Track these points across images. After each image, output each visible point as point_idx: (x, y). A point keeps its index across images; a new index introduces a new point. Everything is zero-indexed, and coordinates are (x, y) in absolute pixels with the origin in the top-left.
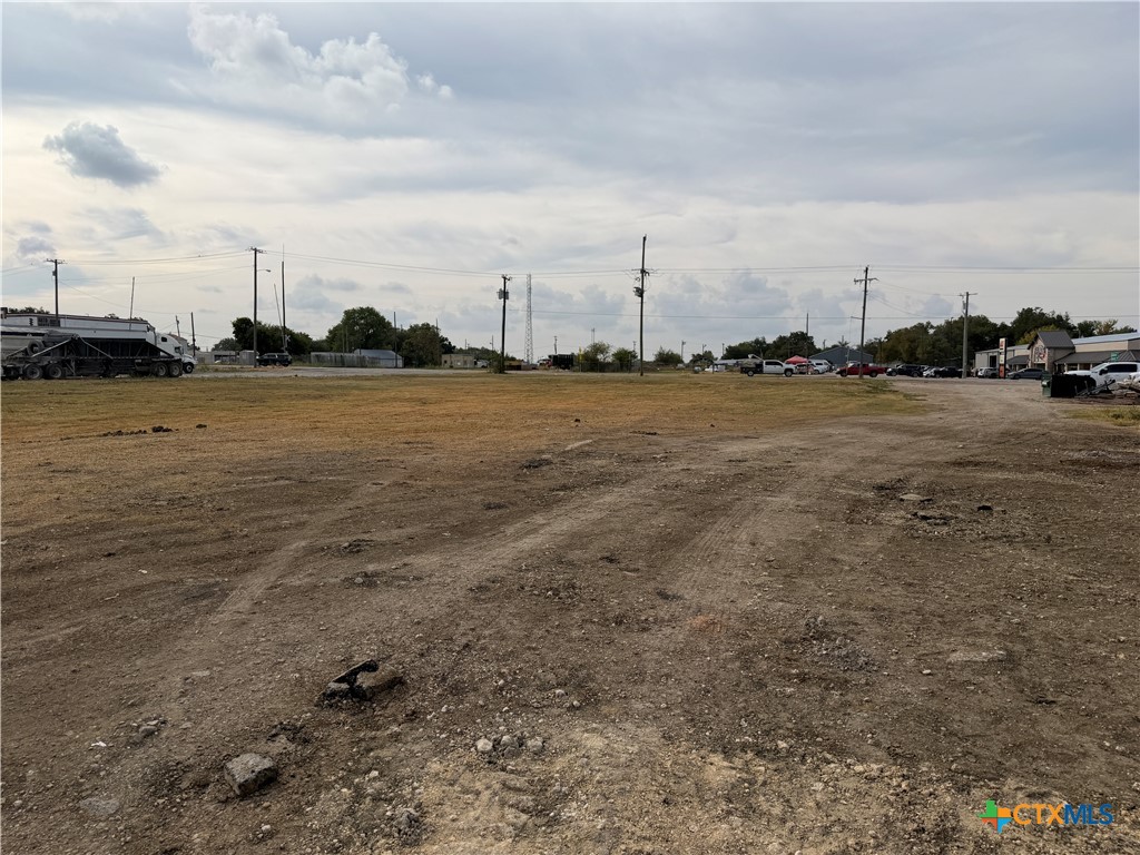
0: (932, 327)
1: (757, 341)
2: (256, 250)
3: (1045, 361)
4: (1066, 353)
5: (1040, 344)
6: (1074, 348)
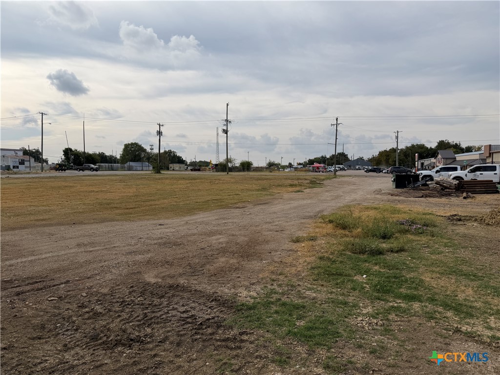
1: (322, 157)
2: (42, 114)
4: (452, 161)
5: (440, 156)
6: (455, 158)
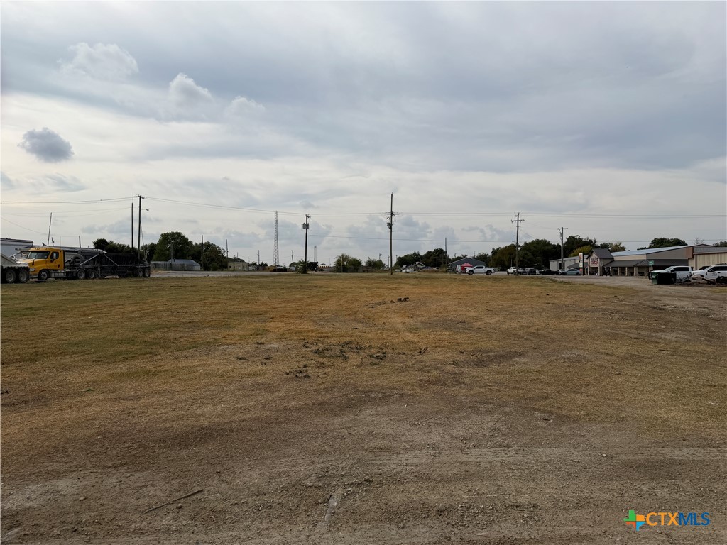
0: (519, 246)
1: (415, 254)
2: (140, 197)
3: (598, 265)
4: (609, 261)
5: (594, 256)
6: (613, 258)
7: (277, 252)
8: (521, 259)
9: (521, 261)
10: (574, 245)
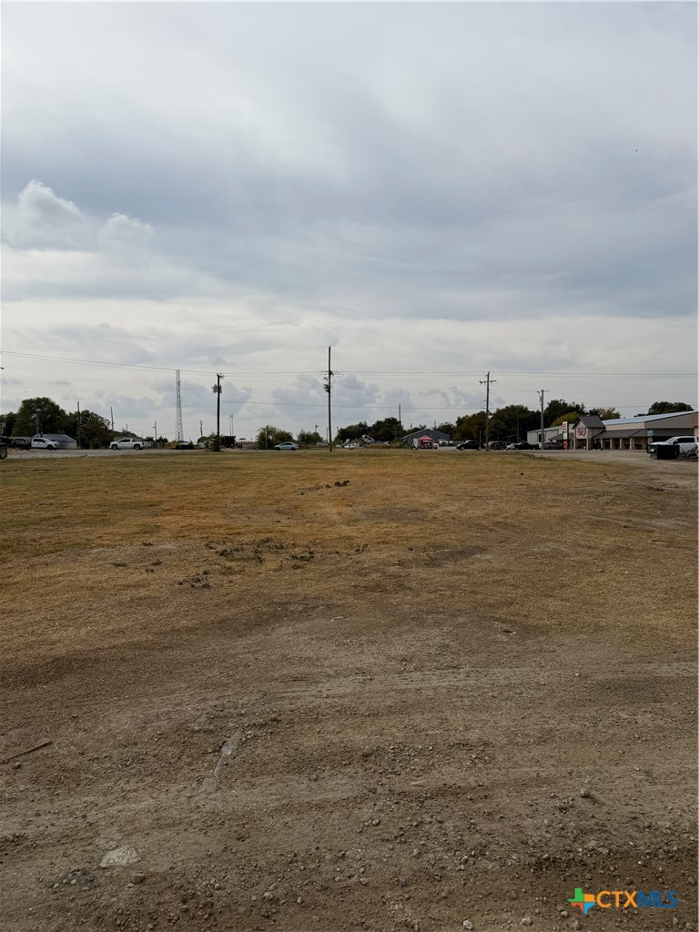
0: (491, 414)
1: (360, 425)
3: (586, 437)
4: (600, 431)
5: (581, 425)
6: (605, 428)
7: (180, 424)
8: (493, 430)
9: (493, 432)
10: (558, 411)
